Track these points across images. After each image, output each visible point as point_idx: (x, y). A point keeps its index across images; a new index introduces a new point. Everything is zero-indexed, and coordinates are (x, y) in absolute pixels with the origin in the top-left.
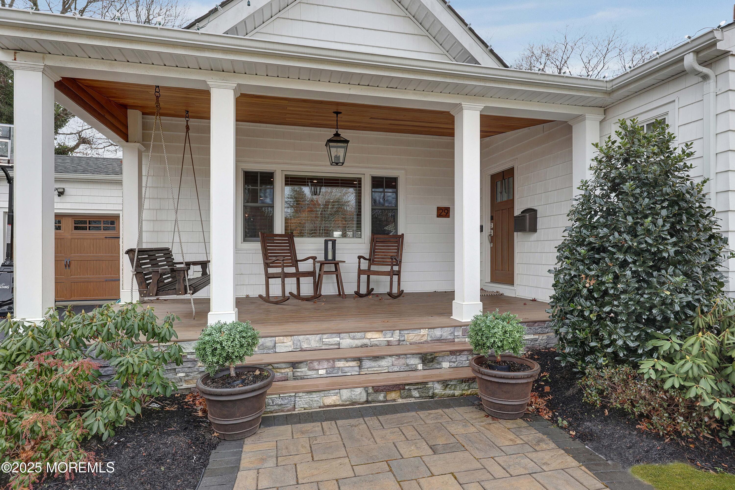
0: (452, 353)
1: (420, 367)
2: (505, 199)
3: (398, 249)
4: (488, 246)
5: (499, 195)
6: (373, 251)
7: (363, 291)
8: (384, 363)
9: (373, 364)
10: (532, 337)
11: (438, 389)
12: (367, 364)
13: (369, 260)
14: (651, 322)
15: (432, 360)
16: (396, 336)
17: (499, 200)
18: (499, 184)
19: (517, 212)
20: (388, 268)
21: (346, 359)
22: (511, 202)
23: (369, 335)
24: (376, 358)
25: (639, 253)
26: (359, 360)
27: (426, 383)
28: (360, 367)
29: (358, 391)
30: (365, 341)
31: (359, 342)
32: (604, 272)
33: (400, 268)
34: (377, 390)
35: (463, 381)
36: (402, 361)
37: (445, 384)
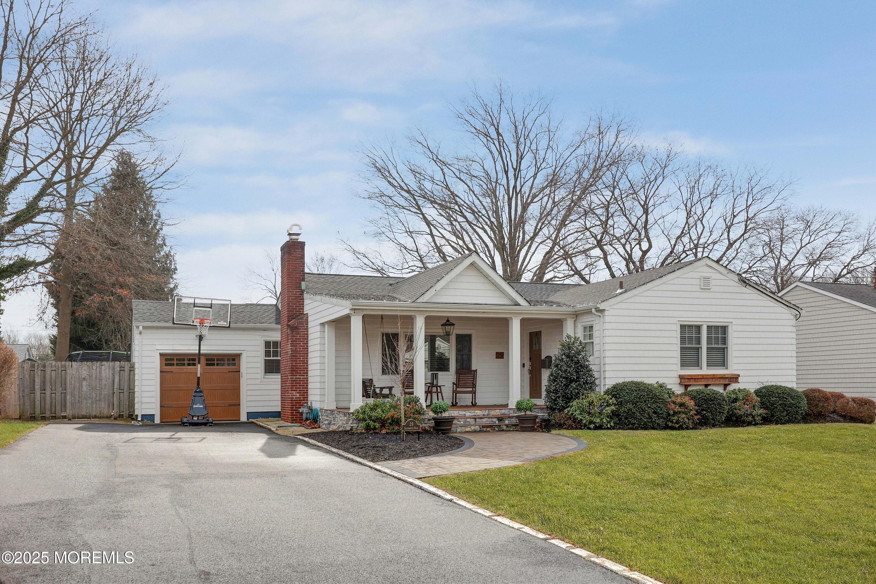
0: (509, 417)
1: (497, 422)
2: (537, 348)
3: (474, 378)
4: (527, 376)
5: (534, 346)
6: (458, 379)
7: (454, 403)
8: (484, 420)
9: (480, 420)
10: (542, 414)
11: (505, 427)
12: (478, 420)
13: (456, 385)
14: (568, 398)
15: (502, 420)
16: (487, 412)
17: (534, 348)
18: (534, 338)
19: (543, 358)
20: (471, 389)
21: (470, 418)
22: (540, 350)
23: (476, 411)
24: (481, 418)
25: (566, 378)
26: (475, 419)
27: (500, 425)
28: (475, 421)
29: (477, 427)
30: (475, 414)
31: (473, 414)
32: (557, 384)
33: (475, 389)
34: (483, 427)
35: (513, 425)
36: (490, 420)
37: (507, 426)
